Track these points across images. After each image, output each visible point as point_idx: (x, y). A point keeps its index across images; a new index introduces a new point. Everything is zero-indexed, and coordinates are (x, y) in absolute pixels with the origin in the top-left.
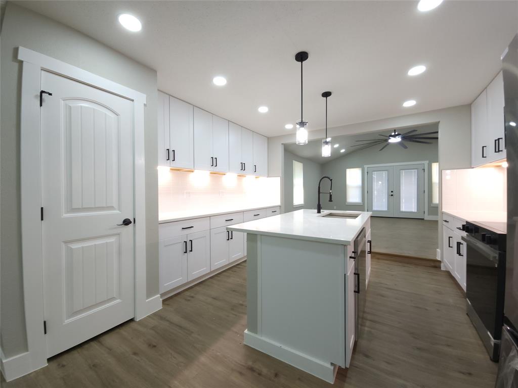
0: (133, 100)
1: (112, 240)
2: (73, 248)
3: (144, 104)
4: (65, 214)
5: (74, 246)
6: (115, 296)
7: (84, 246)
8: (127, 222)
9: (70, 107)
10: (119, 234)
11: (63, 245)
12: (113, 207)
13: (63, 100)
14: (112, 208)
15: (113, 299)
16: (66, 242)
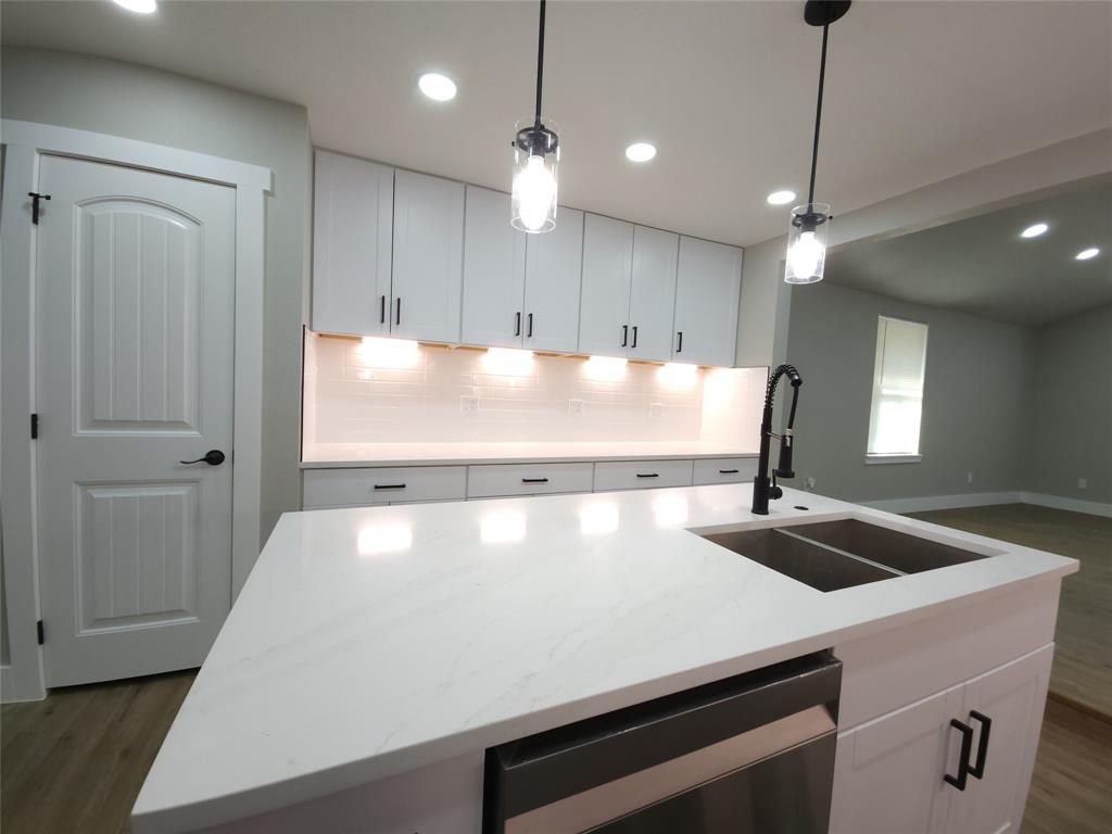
0: (235, 186)
1: (181, 491)
2: (95, 496)
3: (266, 192)
4: (82, 429)
5: (98, 494)
6: (184, 607)
7: (118, 495)
8: (214, 458)
9: (92, 217)
10: (196, 481)
11: (78, 492)
12: (183, 422)
13: (81, 206)
14: (180, 425)
15: (180, 613)
16: (84, 484)
